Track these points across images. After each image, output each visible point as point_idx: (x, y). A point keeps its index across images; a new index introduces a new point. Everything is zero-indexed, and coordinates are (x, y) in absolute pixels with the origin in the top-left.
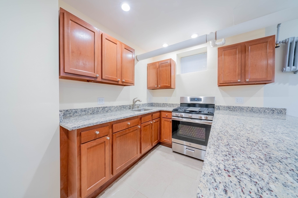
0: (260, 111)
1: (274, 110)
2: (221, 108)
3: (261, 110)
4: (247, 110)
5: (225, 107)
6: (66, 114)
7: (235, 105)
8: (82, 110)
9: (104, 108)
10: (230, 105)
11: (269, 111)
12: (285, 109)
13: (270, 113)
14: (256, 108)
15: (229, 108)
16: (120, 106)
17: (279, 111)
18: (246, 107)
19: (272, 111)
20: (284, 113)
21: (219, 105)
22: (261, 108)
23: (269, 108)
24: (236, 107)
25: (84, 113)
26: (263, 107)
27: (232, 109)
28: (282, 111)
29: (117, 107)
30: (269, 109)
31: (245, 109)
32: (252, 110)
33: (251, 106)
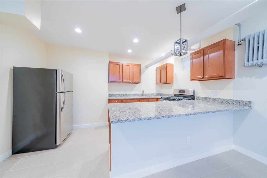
0: (228, 102)
1: (240, 102)
2: (201, 99)
3: (230, 101)
4: (219, 101)
5: (203, 98)
6: (110, 95)
7: (209, 97)
8: (117, 95)
9: (126, 94)
10: (206, 97)
11: (236, 103)
12: (250, 102)
13: (237, 104)
14: (225, 99)
15: (206, 99)
16: (135, 94)
17: (244, 104)
18: (218, 99)
19: (238, 103)
20: (249, 106)
21: (199, 96)
22: (229, 100)
23: (236, 99)
24: (211, 98)
25: (118, 96)
26: (231, 99)
27: (207, 100)
28: (248, 103)
29: (133, 94)
30: (236, 101)
31: (217, 100)
32: (222, 101)
33: (221, 98)
